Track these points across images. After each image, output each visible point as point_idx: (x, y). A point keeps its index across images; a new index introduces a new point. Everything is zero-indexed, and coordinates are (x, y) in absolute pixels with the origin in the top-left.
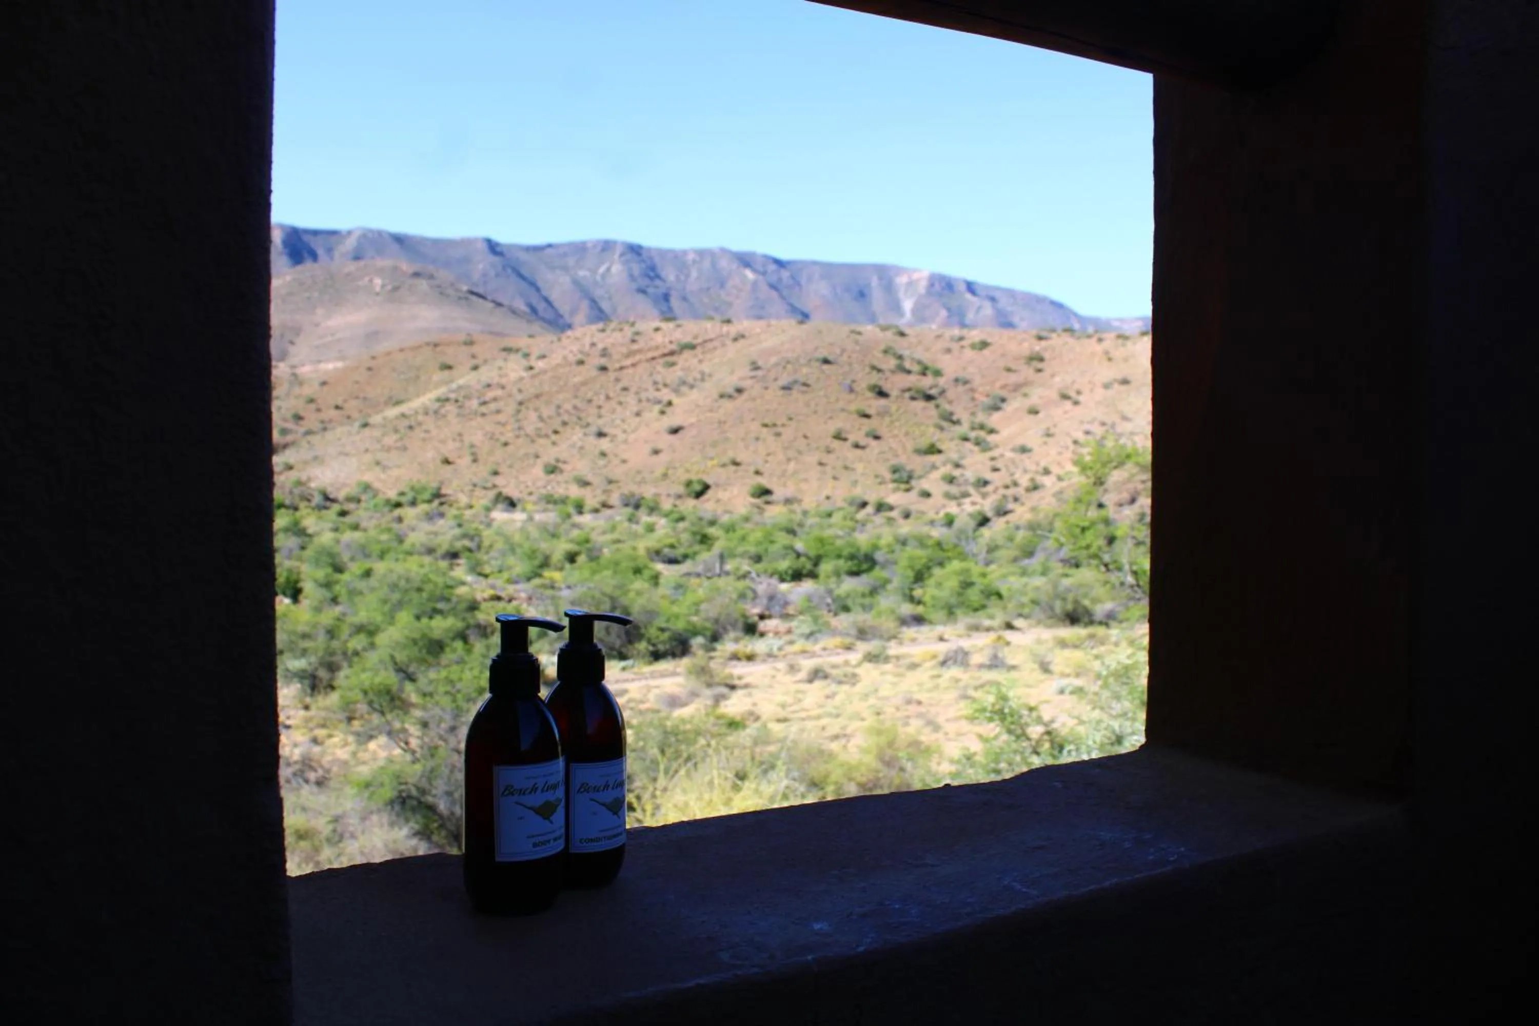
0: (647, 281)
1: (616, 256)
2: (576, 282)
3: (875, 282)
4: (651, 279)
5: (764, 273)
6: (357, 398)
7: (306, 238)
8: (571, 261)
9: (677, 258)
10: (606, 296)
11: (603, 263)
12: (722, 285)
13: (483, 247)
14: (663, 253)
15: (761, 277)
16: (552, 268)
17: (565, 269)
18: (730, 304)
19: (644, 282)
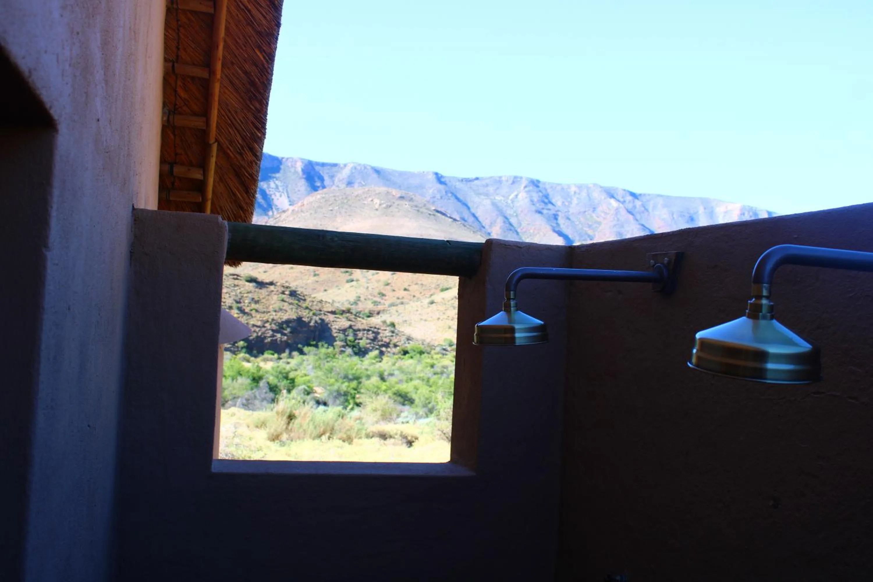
0: (542, 205)
1: (522, 188)
2: (494, 204)
3: (701, 210)
4: (546, 204)
5: (624, 202)
6: (417, 284)
7: (317, 168)
8: (491, 189)
9: (564, 191)
10: (515, 214)
11: (512, 193)
12: (594, 209)
13: (432, 177)
14: (554, 186)
15: (621, 205)
16: (479, 194)
17: (487, 195)
18: (599, 223)
19: (540, 206)
